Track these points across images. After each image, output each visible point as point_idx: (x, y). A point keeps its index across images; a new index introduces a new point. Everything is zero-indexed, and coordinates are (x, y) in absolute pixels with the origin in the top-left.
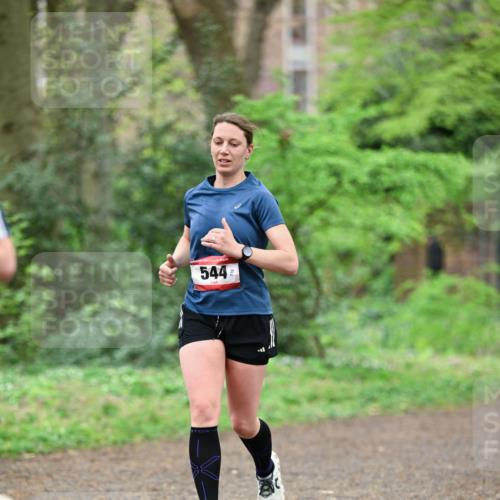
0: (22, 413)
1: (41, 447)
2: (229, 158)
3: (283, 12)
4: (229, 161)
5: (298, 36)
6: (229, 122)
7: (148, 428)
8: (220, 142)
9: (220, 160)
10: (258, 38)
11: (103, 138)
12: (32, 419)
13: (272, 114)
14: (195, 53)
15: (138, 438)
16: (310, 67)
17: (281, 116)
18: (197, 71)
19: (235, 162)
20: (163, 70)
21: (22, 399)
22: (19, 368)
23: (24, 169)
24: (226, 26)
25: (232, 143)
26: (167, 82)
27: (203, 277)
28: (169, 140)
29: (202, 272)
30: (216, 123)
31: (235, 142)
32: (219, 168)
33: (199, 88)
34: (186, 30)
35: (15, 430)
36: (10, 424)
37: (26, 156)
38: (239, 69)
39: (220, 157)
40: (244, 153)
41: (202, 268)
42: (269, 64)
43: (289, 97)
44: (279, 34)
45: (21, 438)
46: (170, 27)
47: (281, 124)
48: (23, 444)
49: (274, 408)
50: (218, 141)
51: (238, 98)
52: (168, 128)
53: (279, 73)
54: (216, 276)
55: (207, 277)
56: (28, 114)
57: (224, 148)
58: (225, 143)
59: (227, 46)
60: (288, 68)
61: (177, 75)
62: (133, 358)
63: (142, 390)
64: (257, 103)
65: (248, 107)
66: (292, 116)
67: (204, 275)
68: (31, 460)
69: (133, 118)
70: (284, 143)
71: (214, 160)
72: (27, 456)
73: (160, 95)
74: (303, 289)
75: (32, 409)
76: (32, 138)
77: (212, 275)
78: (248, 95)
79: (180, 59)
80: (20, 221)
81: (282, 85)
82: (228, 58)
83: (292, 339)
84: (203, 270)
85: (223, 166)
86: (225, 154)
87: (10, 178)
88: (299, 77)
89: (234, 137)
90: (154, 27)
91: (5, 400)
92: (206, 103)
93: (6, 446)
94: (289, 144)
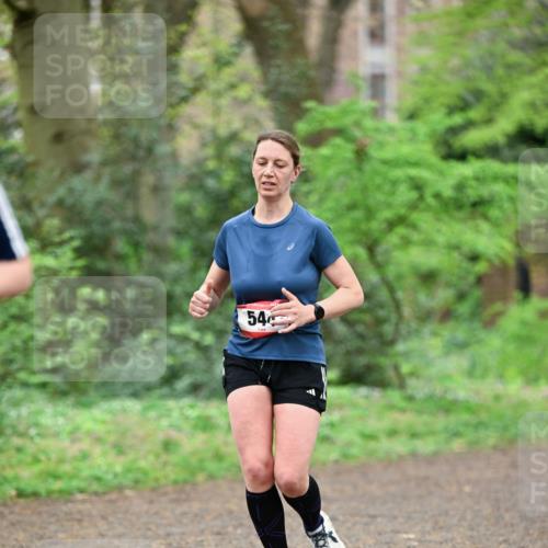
0: (74, 450)
1: (95, 487)
2: (273, 180)
3: (359, 12)
4: (273, 184)
5: (376, 36)
6: (273, 139)
7: (212, 466)
8: (264, 163)
9: (264, 183)
10: (332, 38)
11: (163, 149)
12: (85, 456)
13: (347, 121)
14: (264, 55)
15: (200, 478)
16: (389, 71)
17: (358, 124)
18: (265, 74)
19: (279, 186)
20: (228, 74)
21: (74, 435)
22: (71, 400)
23: (77, 182)
24: (297, 26)
25: (278, 164)
26: (233, 86)
27: (250, 322)
29: (250, 317)
31: (280, 163)
32: (262, 192)
33: (267, 94)
34: (254, 30)
35: (66, 468)
36: (61, 461)
37: (79, 168)
38: (313, 73)
39: (264, 179)
40: (290, 175)
41: (249, 313)
42: (344, 67)
43: (365, 103)
44: (355, 34)
45: (72, 477)
46: (235, 26)
47: (357, 133)
48: (75, 483)
49: (349, 444)
50: (261, 161)
51: (310, 104)
52: (233, 137)
53: (355, 75)
54: (264, 322)
55: (254, 324)
57: (269, 169)
58: (270, 164)
59: (298, 47)
60: (364, 70)
61: (243, 79)
62: (195, 389)
63: (206, 425)
64: (331, 110)
65: (320, 114)
66: (369, 123)
67: (252, 320)
68: (83, 501)
69: (196, 126)
70: (361, 154)
71: (257, 183)
72: (80, 496)
73: (224, 101)
74: (381, 313)
75: (85, 445)
76: (85, 150)
77: (260, 322)
78: (321, 100)
79: (247, 62)
80: (72, 238)
81: (358, 89)
82: (300, 61)
83: (369, 368)
84: (250, 314)
85: (266, 190)
86: (269, 177)
87: (61, 192)
88: (377, 81)
89: (280, 157)
90: (217, 27)
91: (56, 435)
92: (275, 109)
93: (57, 485)
94: (366, 154)
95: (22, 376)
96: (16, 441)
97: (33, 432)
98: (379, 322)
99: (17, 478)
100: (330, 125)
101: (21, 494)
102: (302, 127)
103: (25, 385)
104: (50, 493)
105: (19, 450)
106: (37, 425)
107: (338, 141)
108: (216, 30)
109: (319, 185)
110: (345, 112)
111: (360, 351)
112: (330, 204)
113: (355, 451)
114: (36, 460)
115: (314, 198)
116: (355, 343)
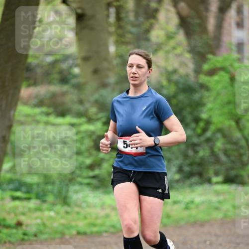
0: (102, 213)
1: (112, 230)
2: (137, 76)
3: (232, 13)
4: (136, 78)
5: (240, 25)
6: (137, 54)
9: (132, 77)
10: (219, 26)
12: (107, 216)
13: (227, 64)
14: (189, 34)
16: (245, 41)
17: (231, 65)
18: (189, 44)
19: (140, 78)
20: (172, 43)
21: (103, 207)
22: (101, 191)
23: (105, 92)
24: (203, 20)
25: (139, 67)
26: (174, 48)
27: (124, 147)
28: (175, 77)
29: (124, 144)
30: (130, 56)
32: (131, 82)
33: (190, 52)
34: (184, 23)
35: (99, 221)
36: (97, 218)
37: (104, 85)
38: (211, 42)
39: (132, 75)
40: (146, 73)
41: (124, 142)
42: (225, 39)
43: (235, 55)
44: (230, 25)
45: (102, 225)
46: (175, 20)
47: (231, 69)
48: (103, 228)
49: (227, 211)
51: (210, 56)
52: (175, 71)
53: (231, 44)
55: (127, 147)
56: (105, 65)
57: (134, 69)
58: (135, 67)
59: (204, 30)
60: (234, 41)
61: (179, 44)
64: (219, 59)
65: (214, 61)
66: (236, 65)
67: (125, 145)
68: (106, 237)
70: (232, 79)
72: (105, 234)
73: (171, 56)
74: (242, 151)
75: (108, 211)
76: (107, 76)
78: (214, 54)
79: (181, 37)
80: (102, 118)
81: (231, 49)
82: (205, 37)
83: (237, 176)
85: (133, 80)
86: (134, 74)
87: (96, 96)
88: (240, 46)
89: (140, 63)
90: (168, 21)
91: (94, 206)
92: (194, 58)
93: (95, 229)
94: (235, 79)
95: (79, 179)
96: (77, 209)
97: (84, 205)
98: (241, 155)
99: (77, 226)
100: (219, 65)
101: (79, 233)
102: (206, 67)
103: (81, 184)
104: (92, 233)
105: (78, 213)
106: (85, 202)
107: (222, 73)
108: (167, 23)
109: (214, 93)
110: (225, 60)
111: (232, 169)
112: (219, 101)
113: (230, 214)
114: (85, 218)
115: (211, 99)
116: (230, 165)
